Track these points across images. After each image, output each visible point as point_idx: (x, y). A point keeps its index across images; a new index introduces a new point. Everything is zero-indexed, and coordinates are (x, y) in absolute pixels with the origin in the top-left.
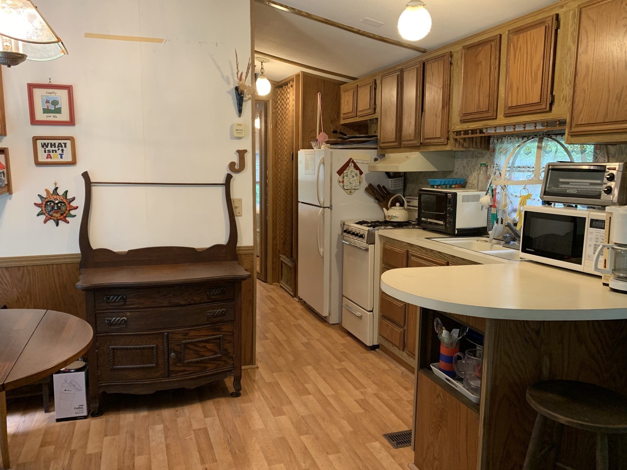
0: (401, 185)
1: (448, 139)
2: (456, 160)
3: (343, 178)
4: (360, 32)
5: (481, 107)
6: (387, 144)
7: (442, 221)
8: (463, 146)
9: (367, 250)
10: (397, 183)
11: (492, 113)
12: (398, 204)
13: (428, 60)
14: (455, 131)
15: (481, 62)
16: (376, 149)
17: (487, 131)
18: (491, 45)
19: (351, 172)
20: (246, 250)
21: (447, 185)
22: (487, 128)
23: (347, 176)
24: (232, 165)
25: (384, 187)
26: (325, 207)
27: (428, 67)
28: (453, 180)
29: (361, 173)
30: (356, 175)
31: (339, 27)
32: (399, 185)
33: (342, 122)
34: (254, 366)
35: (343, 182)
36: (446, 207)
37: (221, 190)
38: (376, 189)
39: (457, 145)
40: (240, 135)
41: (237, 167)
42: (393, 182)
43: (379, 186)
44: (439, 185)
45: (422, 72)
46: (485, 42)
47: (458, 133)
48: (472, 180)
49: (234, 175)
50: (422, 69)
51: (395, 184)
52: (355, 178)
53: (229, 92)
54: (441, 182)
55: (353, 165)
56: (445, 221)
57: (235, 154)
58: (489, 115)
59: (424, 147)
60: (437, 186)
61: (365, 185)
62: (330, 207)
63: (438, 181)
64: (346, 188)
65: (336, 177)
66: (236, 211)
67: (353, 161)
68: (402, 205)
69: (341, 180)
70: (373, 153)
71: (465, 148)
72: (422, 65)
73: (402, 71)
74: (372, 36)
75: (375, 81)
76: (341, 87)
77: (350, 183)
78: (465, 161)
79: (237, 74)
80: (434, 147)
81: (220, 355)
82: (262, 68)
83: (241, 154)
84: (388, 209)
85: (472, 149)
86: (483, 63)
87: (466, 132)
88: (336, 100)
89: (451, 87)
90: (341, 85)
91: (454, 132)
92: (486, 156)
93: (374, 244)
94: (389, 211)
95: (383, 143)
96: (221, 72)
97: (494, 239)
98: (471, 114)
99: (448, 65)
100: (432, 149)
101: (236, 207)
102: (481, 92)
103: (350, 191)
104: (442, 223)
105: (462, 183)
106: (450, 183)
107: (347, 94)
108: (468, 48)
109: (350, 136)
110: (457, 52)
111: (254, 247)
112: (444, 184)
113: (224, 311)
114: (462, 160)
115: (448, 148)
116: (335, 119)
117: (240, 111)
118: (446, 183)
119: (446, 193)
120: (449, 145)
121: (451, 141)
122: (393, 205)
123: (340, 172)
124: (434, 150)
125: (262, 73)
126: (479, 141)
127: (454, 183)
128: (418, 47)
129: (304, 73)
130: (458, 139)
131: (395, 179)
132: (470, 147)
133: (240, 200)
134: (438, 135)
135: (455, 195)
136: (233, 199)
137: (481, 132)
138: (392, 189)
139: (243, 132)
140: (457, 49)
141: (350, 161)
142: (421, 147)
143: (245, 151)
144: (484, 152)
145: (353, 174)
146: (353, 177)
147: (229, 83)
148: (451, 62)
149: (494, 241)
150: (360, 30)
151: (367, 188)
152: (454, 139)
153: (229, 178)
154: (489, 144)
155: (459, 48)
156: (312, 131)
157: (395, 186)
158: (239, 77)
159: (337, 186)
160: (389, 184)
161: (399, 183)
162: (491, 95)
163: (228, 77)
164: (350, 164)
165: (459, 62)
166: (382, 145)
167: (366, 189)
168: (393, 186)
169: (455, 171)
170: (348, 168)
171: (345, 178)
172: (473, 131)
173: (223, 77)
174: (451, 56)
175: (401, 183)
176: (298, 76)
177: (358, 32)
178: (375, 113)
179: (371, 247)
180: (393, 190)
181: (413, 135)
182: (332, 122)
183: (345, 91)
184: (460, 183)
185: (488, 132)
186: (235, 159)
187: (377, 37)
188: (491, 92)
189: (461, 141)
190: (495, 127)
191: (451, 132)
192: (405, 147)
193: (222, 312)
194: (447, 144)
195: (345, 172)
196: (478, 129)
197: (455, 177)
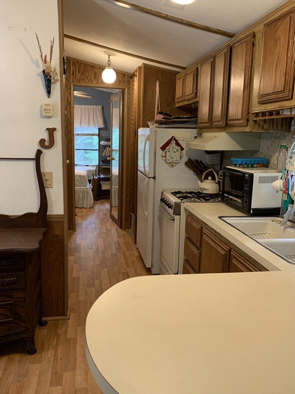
0: (217, 160)
1: (248, 120)
2: (261, 140)
3: (166, 153)
4: (168, 17)
5: (277, 87)
6: (203, 125)
7: (240, 199)
8: (263, 128)
9: (174, 220)
10: (214, 159)
11: (287, 93)
12: (210, 178)
13: (234, 44)
14: (255, 113)
15: (280, 38)
16: (196, 128)
17: (282, 113)
18: (291, 17)
19: (173, 148)
20: (56, 218)
21: (248, 164)
22: (283, 110)
23: (169, 151)
24: (42, 142)
25: (201, 161)
26: (149, 178)
27: (234, 50)
28: (255, 160)
29: (182, 149)
30: (177, 151)
31: (147, 12)
32: (216, 160)
33: (177, 105)
34: (65, 318)
35: (165, 156)
36: (244, 187)
37: (32, 164)
38: (195, 164)
39: (257, 126)
40: (49, 115)
41: (47, 144)
42: (210, 157)
43: (197, 161)
44: (241, 165)
45: (229, 57)
46: (285, 15)
47: (257, 115)
48: (273, 161)
49: (44, 151)
50: (229, 54)
51: (212, 159)
52: (176, 153)
53: (38, 75)
54: (243, 161)
55: (175, 142)
56: (242, 200)
57: (45, 131)
58: (285, 94)
59: (229, 128)
60: (239, 165)
61: (185, 159)
62: (154, 178)
63: (239, 161)
64: (168, 162)
65: (160, 152)
66: (46, 184)
67: (175, 138)
68: (214, 179)
69: (164, 155)
70: (194, 132)
71: (265, 130)
72: (229, 49)
73: (215, 57)
74: (180, 21)
75: (197, 68)
76: (177, 76)
77: (172, 157)
78: (269, 142)
79: (42, 56)
80: (236, 128)
81: (12, 319)
82: (109, 61)
83: (51, 131)
84: (202, 181)
85: (271, 131)
86: (282, 39)
87: (264, 114)
88: (172, 87)
89: (253, 69)
90: (177, 74)
91: (253, 113)
92: (287, 138)
93: (180, 215)
94: (202, 183)
95: (200, 123)
96: (30, 56)
97: (289, 220)
98: (268, 95)
99: (250, 46)
100: (235, 130)
101: (46, 180)
102: (278, 70)
103: (172, 165)
104: (240, 201)
105: (264, 163)
106: (252, 162)
107: (179, 81)
108: (268, 25)
109: (174, 117)
110: (260, 31)
111: (64, 215)
112: (246, 164)
113: (14, 280)
114: (267, 141)
115: (248, 129)
116: (171, 103)
117: (49, 92)
118: (248, 163)
119: (244, 173)
120: (248, 127)
121: (251, 122)
122: (206, 178)
123: (163, 148)
124: (237, 131)
125: (109, 65)
126: (280, 122)
127: (256, 163)
128: (227, 32)
129: (144, 64)
130: (258, 121)
131: (212, 155)
132: (270, 129)
133: (51, 174)
134: (240, 117)
135: (252, 176)
136: (44, 173)
137: (278, 113)
138: (209, 163)
139: (51, 112)
140: (260, 29)
141: (173, 138)
142: (227, 128)
143: (54, 129)
144: (286, 134)
145: (175, 150)
146: (175, 152)
147: (38, 66)
148: (253, 43)
149: (289, 223)
150: (168, 15)
151: (186, 162)
152: (253, 121)
153: (39, 153)
154: (290, 126)
155: (261, 27)
156: (151, 113)
157: (212, 161)
158: (44, 59)
159: (160, 160)
160: (207, 160)
161: (216, 158)
162: (287, 74)
163: (37, 60)
164: (172, 142)
165: (260, 42)
166: (199, 125)
167: (186, 164)
168: (210, 161)
169: (261, 151)
170: (170, 145)
171: (168, 153)
172: (271, 113)
173: (32, 60)
174: (254, 36)
175: (217, 158)
176: (140, 68)
177: (166, 18)
178: (196, 97)
179: (177, 217)
180: (210, 165)
181: (220, 117)
182: (168, 105)
183: (178, 80)
184: (262, 163)
185: (284, 114)
186: (45, 136)
187: (184, 22)
188: (288, 70)
189: (261, 122)
190: (291, 109)
191: (251, 114)
192: (215, 127)
193: (12, 280)
194: (247, 125)
195: (167, 148)
196: (275, 111)
197: (260, 156)
